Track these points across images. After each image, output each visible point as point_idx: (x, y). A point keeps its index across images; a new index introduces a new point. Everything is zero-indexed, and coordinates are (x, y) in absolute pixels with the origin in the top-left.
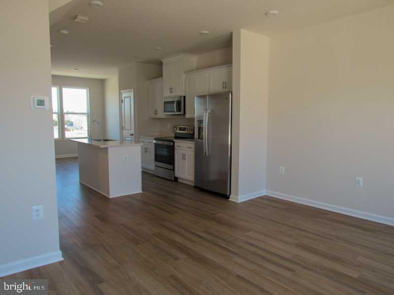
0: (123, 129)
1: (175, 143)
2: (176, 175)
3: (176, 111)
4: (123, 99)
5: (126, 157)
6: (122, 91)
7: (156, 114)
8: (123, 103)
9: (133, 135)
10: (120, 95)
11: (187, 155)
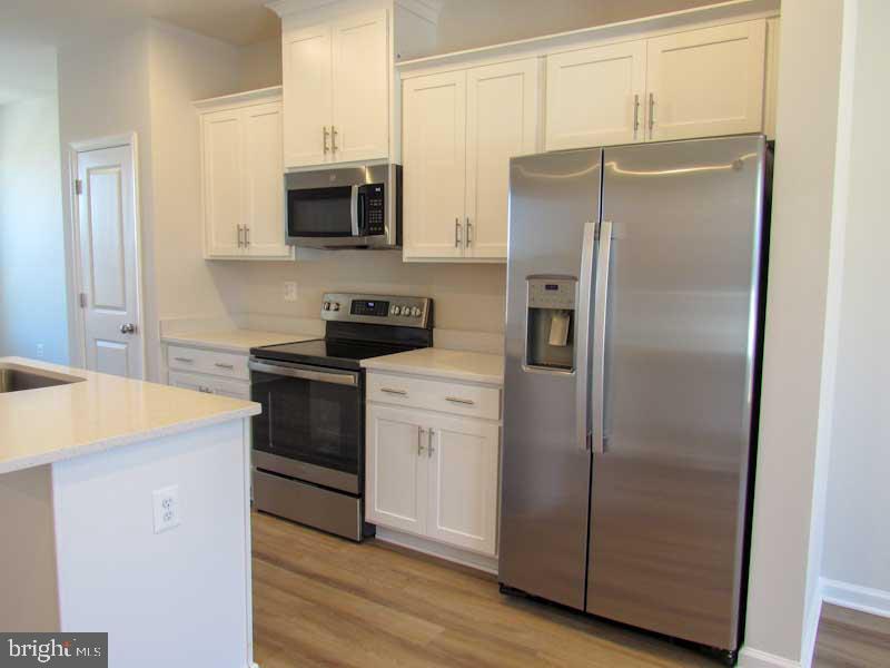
0: (83, 304)
1: (369, 377)
2: (369, 518)
3: (355, 230)
4: (82, 177)
5: (167, 503)
6: (76, 146)
7: (243, 243)
8: (82, 198)
9: (132, 330)
10: (67, 160)
11: (439, 435)
